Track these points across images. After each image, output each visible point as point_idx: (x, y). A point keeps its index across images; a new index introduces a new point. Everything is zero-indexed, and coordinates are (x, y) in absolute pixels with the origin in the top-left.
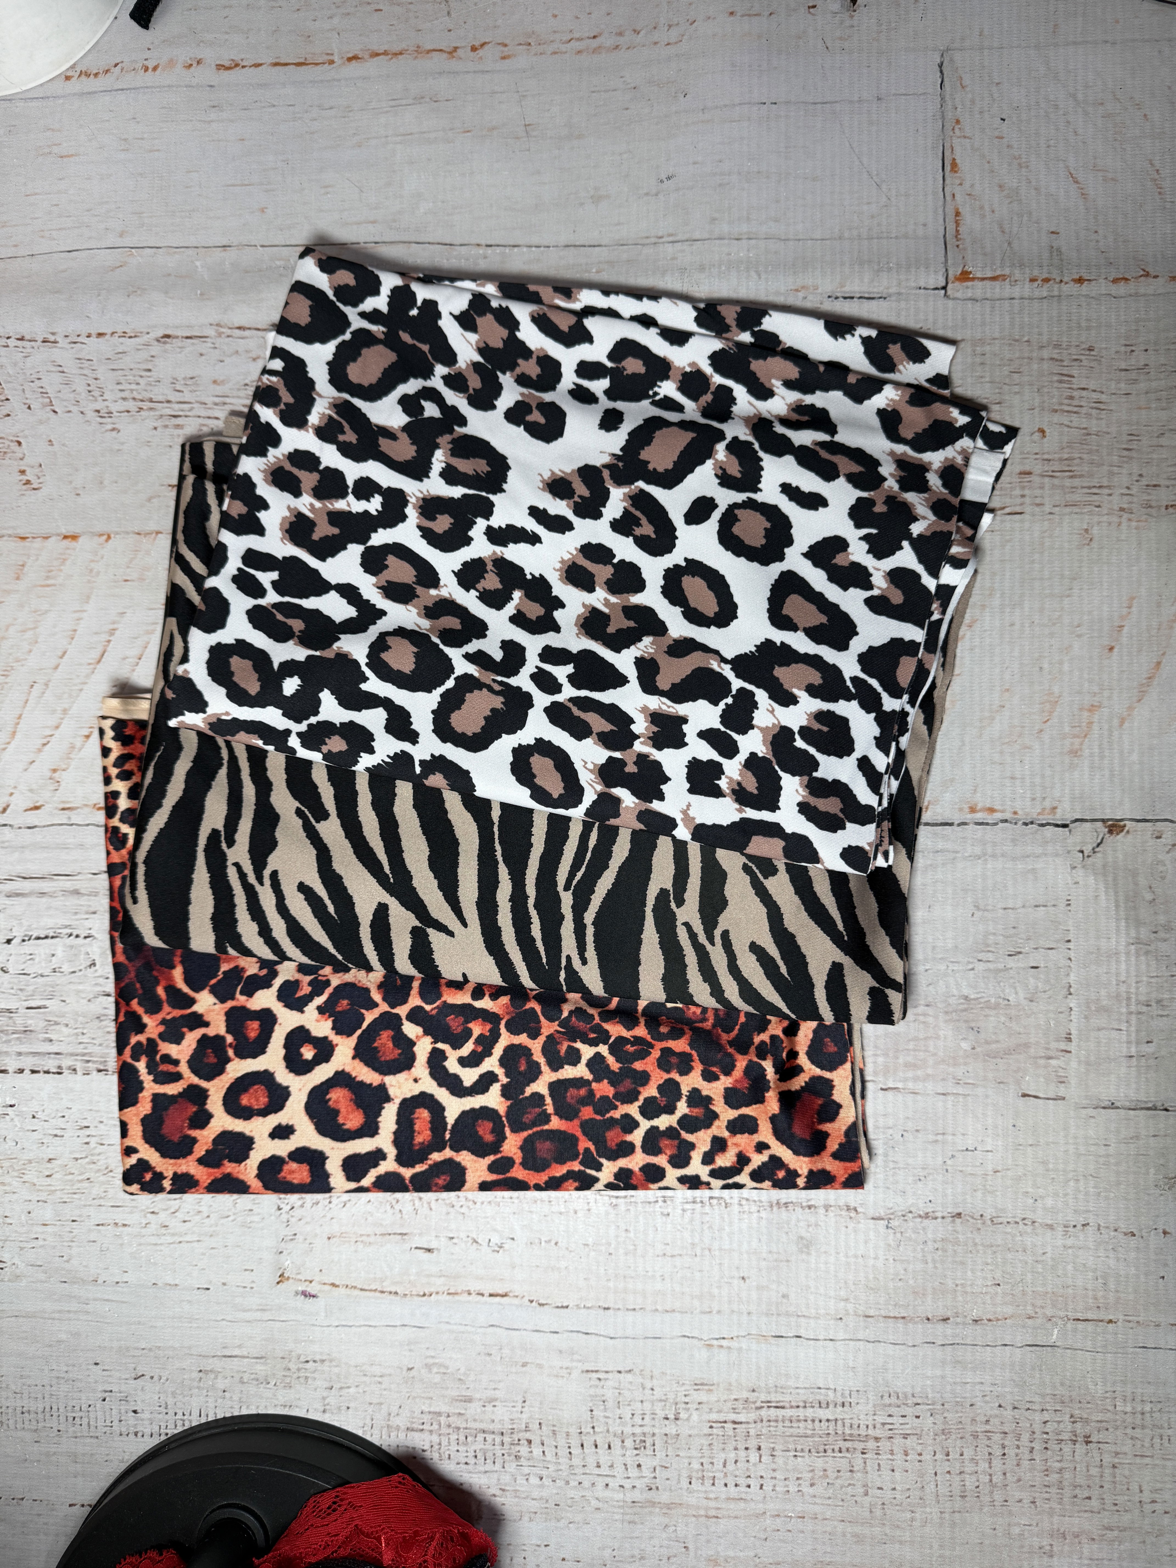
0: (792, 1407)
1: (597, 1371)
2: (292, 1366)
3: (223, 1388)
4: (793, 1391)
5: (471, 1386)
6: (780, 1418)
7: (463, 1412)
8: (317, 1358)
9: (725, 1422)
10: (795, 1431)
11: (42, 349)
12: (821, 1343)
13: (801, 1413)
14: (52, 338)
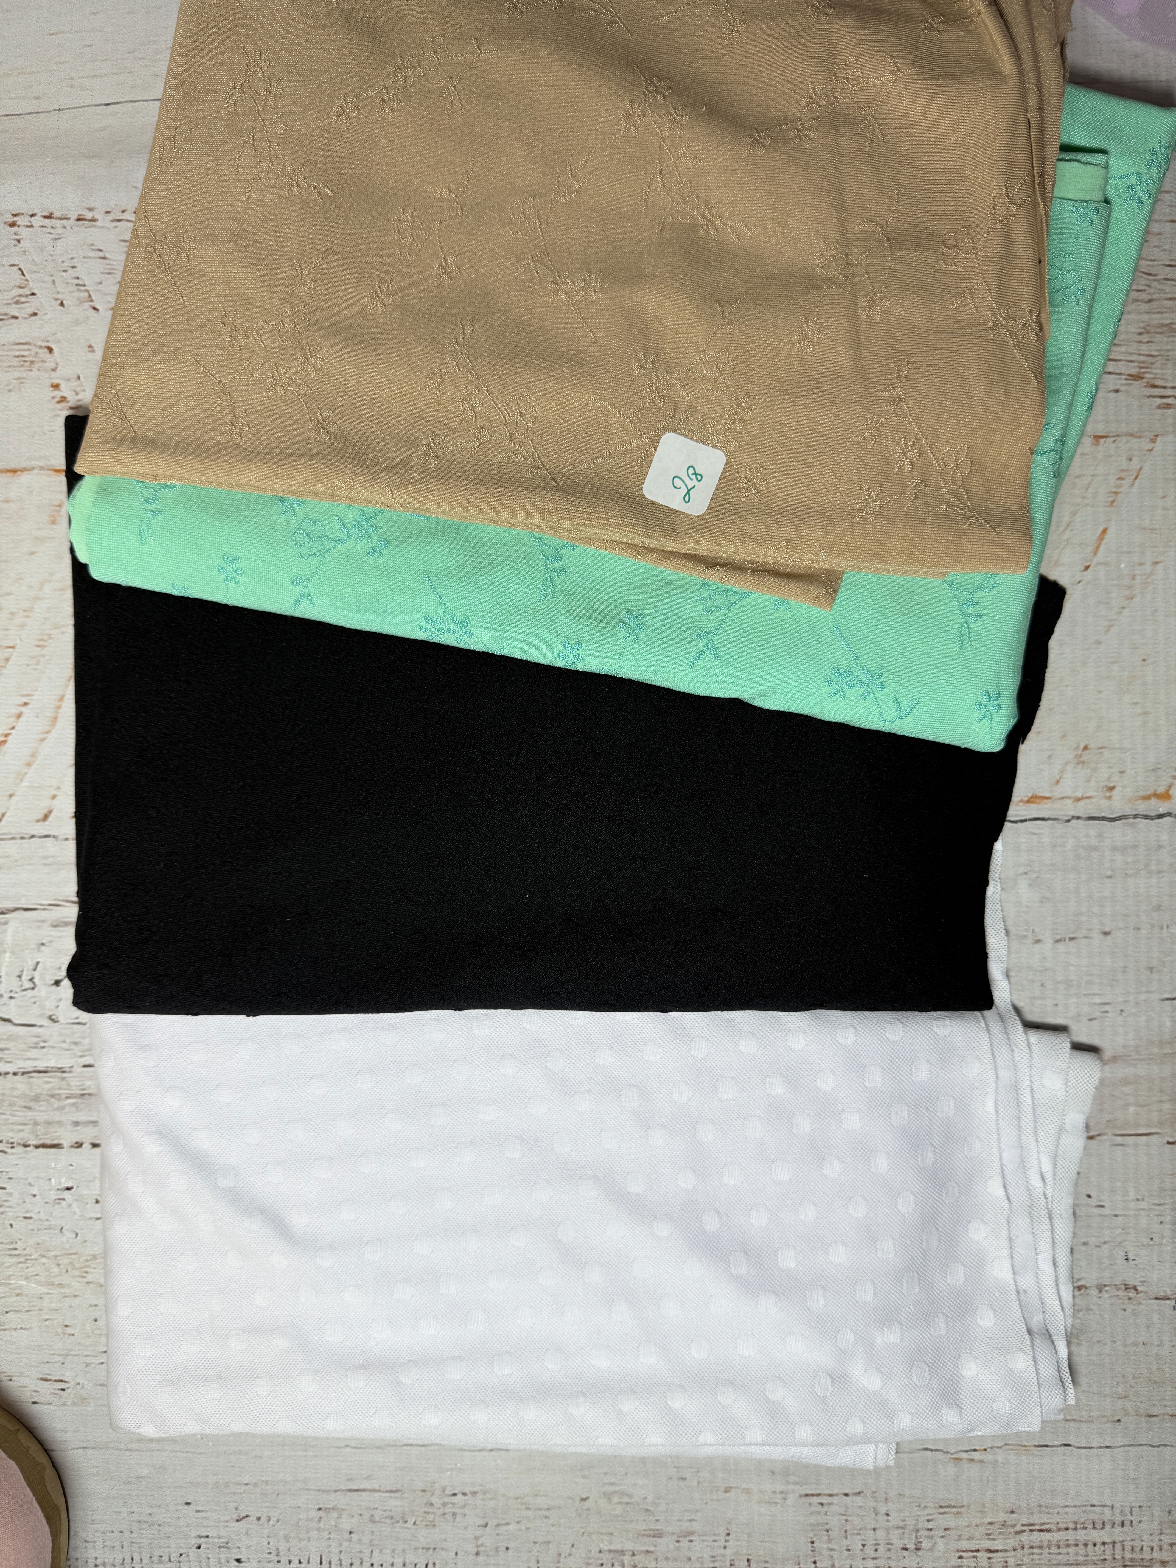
0: (1059, 1530)
1: (818, 1495)
2: (434, 1500)
3: (349, 1528)
4: (1061, 1510)
5: (662, 1518)
6: (1046, 1543)
7: (651, 1549)
8: (467, 1490)
9: (978, 1551)
10: (1062, 1558)
11: (76, 229)
12: (1094, 1451)
13: (1070, 1536)
14: (89, 215)
